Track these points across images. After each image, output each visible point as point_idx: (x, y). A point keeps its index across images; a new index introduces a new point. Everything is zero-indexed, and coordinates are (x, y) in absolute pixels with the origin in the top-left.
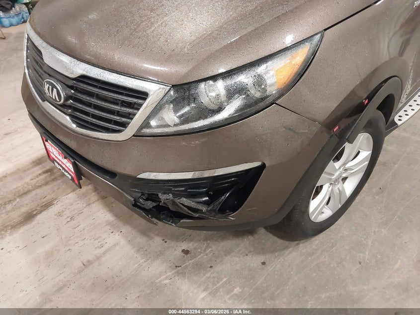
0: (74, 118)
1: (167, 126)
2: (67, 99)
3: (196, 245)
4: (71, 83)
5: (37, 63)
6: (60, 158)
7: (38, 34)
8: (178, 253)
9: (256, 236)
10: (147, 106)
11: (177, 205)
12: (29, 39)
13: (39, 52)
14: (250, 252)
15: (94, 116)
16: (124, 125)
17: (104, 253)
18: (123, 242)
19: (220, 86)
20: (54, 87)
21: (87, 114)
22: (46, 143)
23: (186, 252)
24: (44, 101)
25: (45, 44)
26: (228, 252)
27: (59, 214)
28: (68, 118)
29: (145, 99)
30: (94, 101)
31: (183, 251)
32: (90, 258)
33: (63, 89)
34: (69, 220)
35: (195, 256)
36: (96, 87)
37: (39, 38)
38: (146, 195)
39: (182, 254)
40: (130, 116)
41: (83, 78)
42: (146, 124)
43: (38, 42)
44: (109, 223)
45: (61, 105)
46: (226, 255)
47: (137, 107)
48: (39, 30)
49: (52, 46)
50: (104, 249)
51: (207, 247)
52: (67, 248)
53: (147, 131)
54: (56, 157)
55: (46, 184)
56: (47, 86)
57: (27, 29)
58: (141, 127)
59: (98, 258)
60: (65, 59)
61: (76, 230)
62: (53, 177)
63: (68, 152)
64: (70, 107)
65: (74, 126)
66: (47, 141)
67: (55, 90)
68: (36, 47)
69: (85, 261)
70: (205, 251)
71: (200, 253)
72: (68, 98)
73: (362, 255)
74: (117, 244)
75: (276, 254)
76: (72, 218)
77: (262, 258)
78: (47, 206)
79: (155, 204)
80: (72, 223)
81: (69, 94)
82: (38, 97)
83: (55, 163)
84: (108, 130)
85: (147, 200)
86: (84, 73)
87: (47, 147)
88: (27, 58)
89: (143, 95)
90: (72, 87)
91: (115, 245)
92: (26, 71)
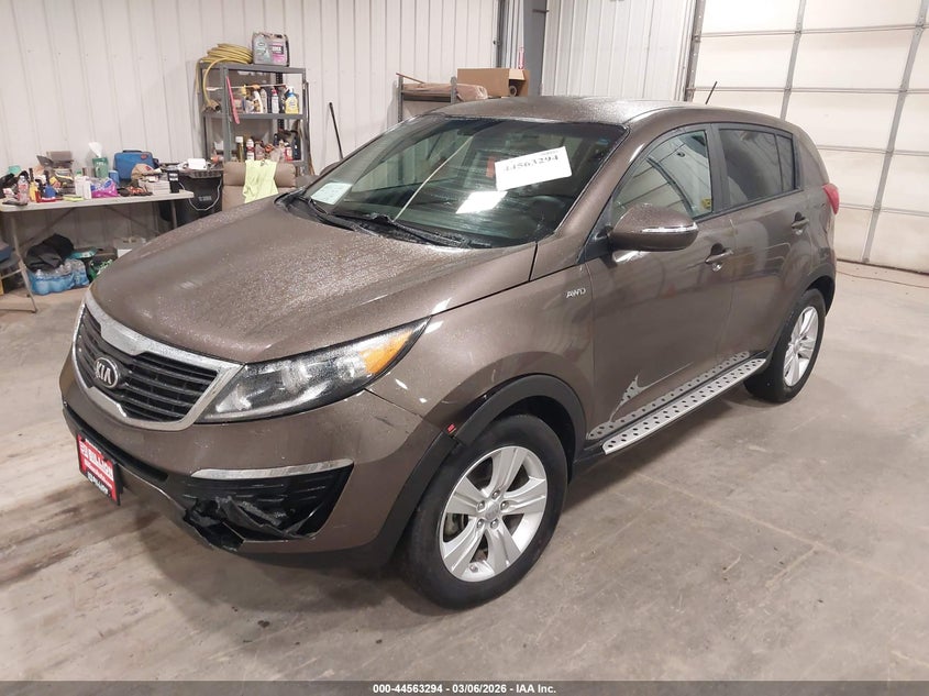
0: (126, 406)
1: (237, 411)
2: (120, 382)
3: (281, 616)
4: (129, 362)
5: (91, 338)
6: (97, 463)
7: (100, 304)
8: (253, 623)
9: (379, 608)
10: (214, 387)
11: (236, 510)
12: (86, 309)
13: (97, 326)
14: (363, 627)
15: (152, 402)
16: (185, 411)
17: (137, 622)
18: (170, 607)
19: (303, 369)
20: (107, 365)
21: (143, 399)
22: (82, 445)
23: (265, 624)
24: (89, 386)
25: (106, 317)
26: (328, 627)
27: (76, 569)
28: (119, 405)
29: (212, 379)
30: (156, 383)
31: (260, 622)
32: (114, 626)
33: (119, 369)
34: (91, 576)
35: (276, 630)
36: (159, 366)
37: (100, 310)
38: (203, 505)
39: (259, 626)
40: (193, 400)
41: (147, 357)
42: (211, 409)
43: (98, 314)
44: (153, 583)
45: (111, 390)
46: (325, 630)
47: (201, 388)
48: (102, 299)
49: (115, 319)
50: (137, 616)
51: (299, 620)
52: (80, 613)
53: (210, 417)
54: (92, 465)
55: (64, 527)
56: (99, 365)
57: (87, 297)
58: (205, 413)
59: (125, 627)
60: (131, 335)
61: (98, 591)
62: (77, 519)
63: (111, 451)
64: (123, 391)
65: (125, 415)
66: (83, 441)
67: (108, 369)
68: (94, 320)
69: (103, 632)
70: (294, 623)
71: (286, 626)
72: (124, 379)
73: (531, 636)
74: (161, 610)
75: (402, 631)
76: (96, 575)
77: (379, 635)
78: (60, 557)
79: (214, 522)
80: (96, 581)
81: (125, 374)
82: (83, 382)
83: (89, 474)
84: (166, 418)
85: (203, 515)
86: (150, 350)
87: (82, 451)
88: (79, 333)
89: (211, 375)
90: (130, 367)
91: (156, 611)
92: (74, 350)
